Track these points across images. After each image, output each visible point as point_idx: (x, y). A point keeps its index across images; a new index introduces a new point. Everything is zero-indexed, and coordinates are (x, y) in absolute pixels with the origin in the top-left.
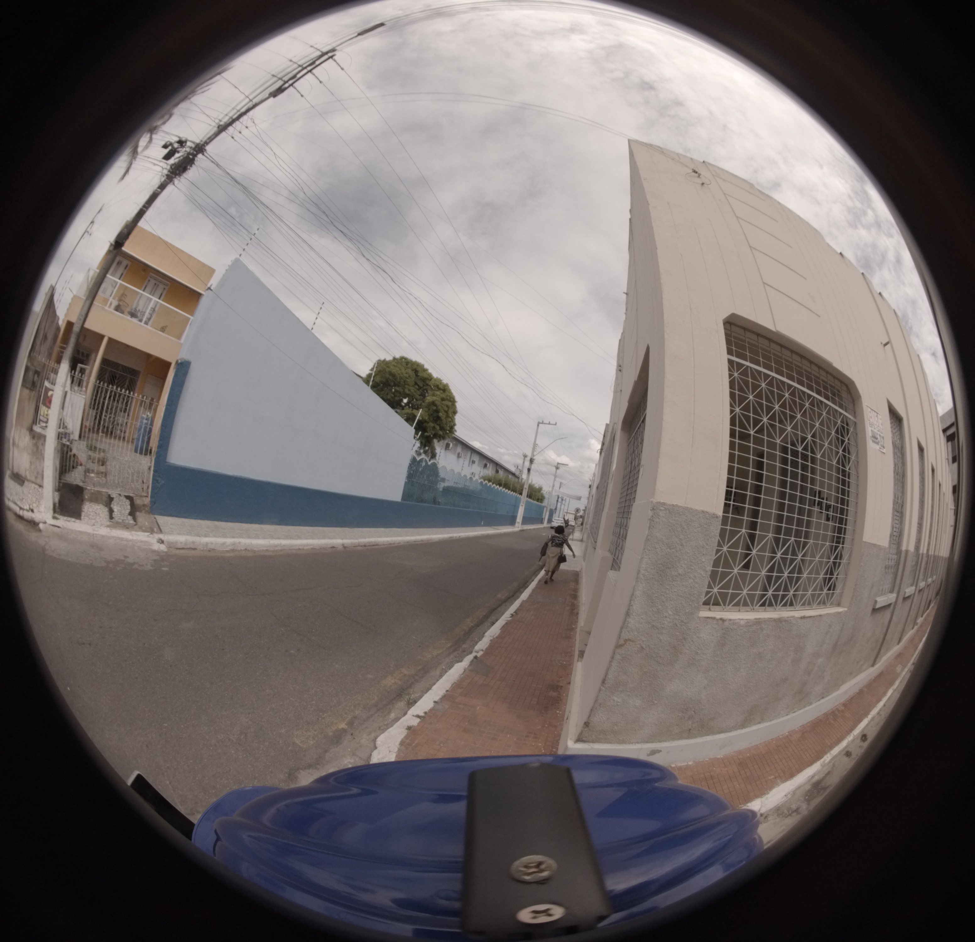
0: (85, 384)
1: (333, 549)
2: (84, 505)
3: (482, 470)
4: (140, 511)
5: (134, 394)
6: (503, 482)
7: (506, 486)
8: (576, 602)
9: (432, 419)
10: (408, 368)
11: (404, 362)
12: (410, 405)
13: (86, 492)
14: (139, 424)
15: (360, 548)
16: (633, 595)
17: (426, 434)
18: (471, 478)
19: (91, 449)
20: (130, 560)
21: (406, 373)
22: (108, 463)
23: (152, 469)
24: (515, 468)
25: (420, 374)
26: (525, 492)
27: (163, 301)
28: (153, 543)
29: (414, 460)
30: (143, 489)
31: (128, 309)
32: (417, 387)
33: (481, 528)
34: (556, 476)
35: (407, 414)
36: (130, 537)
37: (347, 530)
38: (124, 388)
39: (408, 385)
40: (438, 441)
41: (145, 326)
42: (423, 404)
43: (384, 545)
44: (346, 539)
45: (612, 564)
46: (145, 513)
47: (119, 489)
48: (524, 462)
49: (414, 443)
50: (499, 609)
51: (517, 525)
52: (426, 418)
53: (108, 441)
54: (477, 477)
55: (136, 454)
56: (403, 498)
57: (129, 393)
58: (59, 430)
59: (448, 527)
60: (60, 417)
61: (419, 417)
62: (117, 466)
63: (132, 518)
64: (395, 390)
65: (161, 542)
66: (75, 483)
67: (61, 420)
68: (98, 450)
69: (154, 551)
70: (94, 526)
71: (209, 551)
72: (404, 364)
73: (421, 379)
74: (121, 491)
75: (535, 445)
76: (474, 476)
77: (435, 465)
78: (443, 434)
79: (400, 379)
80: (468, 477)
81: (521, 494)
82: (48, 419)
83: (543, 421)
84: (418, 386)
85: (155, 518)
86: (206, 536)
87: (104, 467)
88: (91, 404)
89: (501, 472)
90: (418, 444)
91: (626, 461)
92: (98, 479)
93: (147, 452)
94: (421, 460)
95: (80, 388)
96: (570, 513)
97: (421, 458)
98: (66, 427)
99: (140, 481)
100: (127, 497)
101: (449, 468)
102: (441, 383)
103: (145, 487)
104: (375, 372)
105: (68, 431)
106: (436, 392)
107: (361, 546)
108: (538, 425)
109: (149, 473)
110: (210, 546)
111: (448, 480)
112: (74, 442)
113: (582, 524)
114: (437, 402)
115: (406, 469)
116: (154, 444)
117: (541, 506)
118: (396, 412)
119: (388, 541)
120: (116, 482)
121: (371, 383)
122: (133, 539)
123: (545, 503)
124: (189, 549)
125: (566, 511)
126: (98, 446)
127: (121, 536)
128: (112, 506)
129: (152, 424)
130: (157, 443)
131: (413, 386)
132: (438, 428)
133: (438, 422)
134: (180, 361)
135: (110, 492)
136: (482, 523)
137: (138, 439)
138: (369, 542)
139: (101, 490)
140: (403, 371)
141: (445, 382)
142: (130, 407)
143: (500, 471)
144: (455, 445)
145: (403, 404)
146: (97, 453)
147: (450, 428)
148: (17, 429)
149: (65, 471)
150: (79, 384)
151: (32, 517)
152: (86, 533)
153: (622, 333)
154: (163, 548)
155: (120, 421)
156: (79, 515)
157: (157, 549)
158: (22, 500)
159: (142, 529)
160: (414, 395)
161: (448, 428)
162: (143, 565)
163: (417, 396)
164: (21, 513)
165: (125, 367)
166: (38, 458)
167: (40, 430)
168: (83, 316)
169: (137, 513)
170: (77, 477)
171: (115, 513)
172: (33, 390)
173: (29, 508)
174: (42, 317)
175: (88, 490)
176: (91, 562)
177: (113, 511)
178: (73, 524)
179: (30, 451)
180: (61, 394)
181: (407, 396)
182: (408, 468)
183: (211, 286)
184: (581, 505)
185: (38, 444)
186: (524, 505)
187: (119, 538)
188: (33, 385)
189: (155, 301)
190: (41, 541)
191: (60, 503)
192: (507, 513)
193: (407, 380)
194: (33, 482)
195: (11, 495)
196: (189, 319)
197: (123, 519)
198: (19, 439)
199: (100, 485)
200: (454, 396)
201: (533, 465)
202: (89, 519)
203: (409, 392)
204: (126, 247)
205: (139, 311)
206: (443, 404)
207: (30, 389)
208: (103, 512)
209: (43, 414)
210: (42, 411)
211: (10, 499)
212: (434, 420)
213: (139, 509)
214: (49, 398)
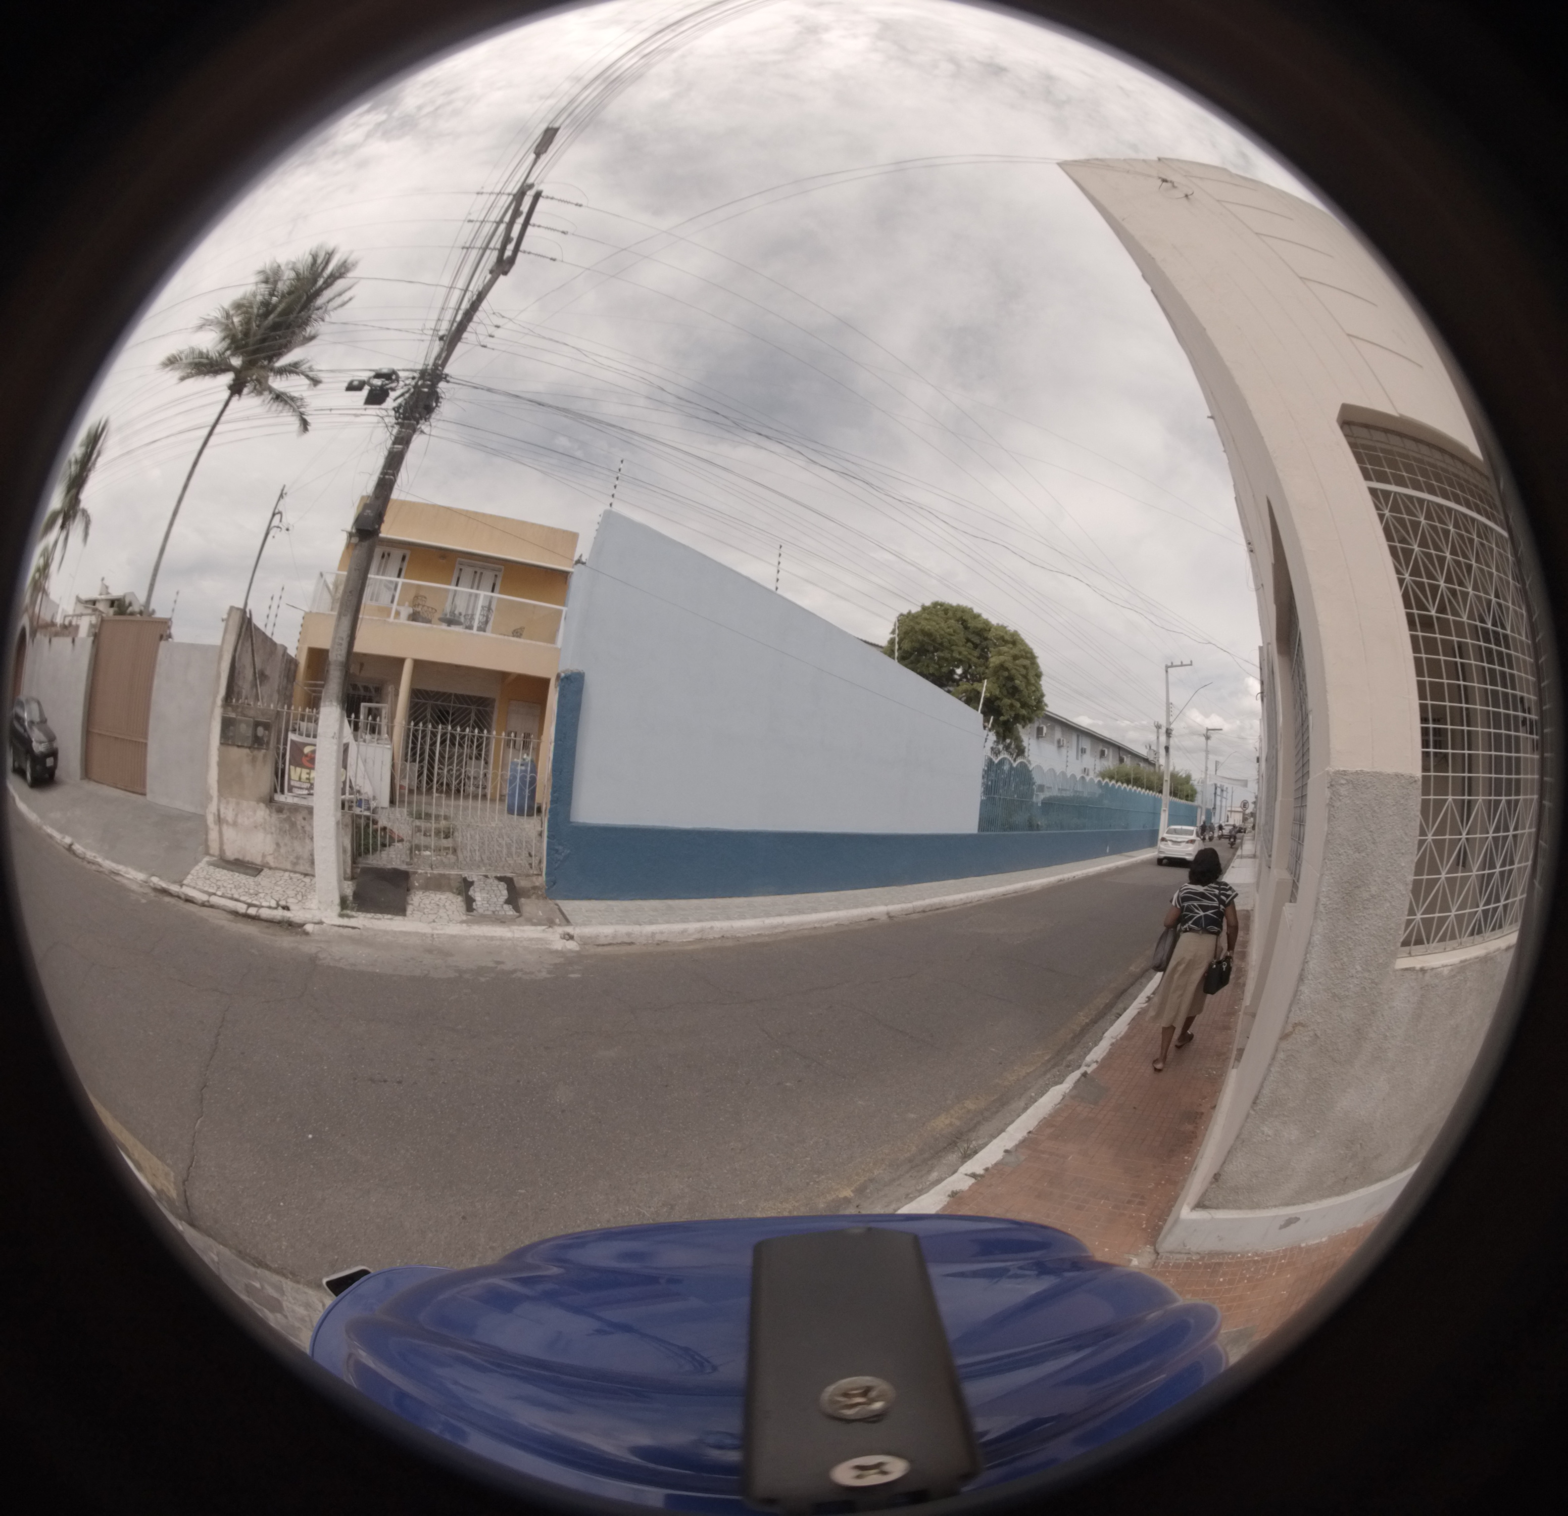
0: (384, 729)
1: (872, 922)
2: (412, 896)
3: (1098, 762)
4: (529, 897)
5: (489, 732)
6: (1132, 776)
7: (1137, 782)
9: (1005, 692)
10: (949, 618)
11: (941, 610)
12: (969, 676)
13: (411, 879)
14: (509, 773)
15: (915, 916)
16: (1310, 942)
17: (1002, 718)
18: (1083, 778)
19: (419, 817)
20: (508, 966)
21: (949, 628)
22: (456, 834)
23: (545, 834)
24: (1147, 750)
25: (972, 624)
26: (1166, 788)
27: (500, 593)
28: (552, 941)
29: (990, 763)
30: (530, 864)
31: (438, 615)
32: (969, 644)
33: (1106, 858)
34: (1207, 752)
35: (966, 691)
36: (508, 935)
37: (895, 890)
38: (469, 726)
39: (956, 645)
40: (1024, 727)
41: (481, 633)
42: (987, 671)
43: (954, 906)
44: (893, 904)
46: (538, 898)
47: (484, 869)
48: (1158, 738)
49: (985, 736)
50: (1132, 989)
52: (997, 692)
53: (452, 802)
54: (1092, 775)
55: (510, 816)
56: (981, 828)
57: (481, 731)
58: (343, 797)
59: (1056, 864)
60: (343, 779)
61: (985, 693)
62: (477, 837)
63: (511, 907)
64: (939, 657)
65: (571, 937)
66: (389, 866)
67: (344, 783)
68: (433, 818)
69: (557, 951)
70: (435, 924)
71: (658, 944)
72: (941, 613)
73: (974, 633)
74: (487, 870)
75: (1169, 705)
76: (1088, 775)
77: (1023, 766)
78: (1028, 713)
79: (942, 639)
80: (1078, 777)
81: (1161, 792)
82: (312, 785)
83: (1172, 663)
84: (973, 643)
85: (557, 905)
86: (651, 923)
87: (450, 840)
88: (406, 754)
89: (1128, 760)
90: (992, 737)
92: (438, 857)
93: (534, 810)
94: (1002, 762)
95: (376, 736)
96: (1235, 811)
97: (1000, 757)
98: (359, 792)
99: (525, 854)
100: (500, 879)
101: (1046, 768)
102: (1006, 632)
103: (535, 861)
104: (898, 635)
105: (363, 797)
106: (1001, 648)
107: (919, 912)
108: (1167, 672)
109: (541, 842)
110: (658, 937)
111: (1049, 788)
112: (380, 811)
113: (1254, 827)
114: (1007, 665)
115: (979, 781)
116: (543, 796)
117: (1191, 806)
118: (949, 692)
119: (961, 900)
120: (477, 858)
121: (896, 654)
122: (513, 937)
123: (1198, 801)
124: (620, 944)
125: (1229, 809)
126: (433, 811)
127: (490, 935)
128: (471, 893)
129: (534, 769)
130: (550, 797)
131: (966, 646)
132: (1018, 705)
133: (1017, 697)
134: (563, 675)
135: (465, 874)
136: (1108, 851)
137: (512, 795)
138: (931, 905)
139: (447, 872)
140: (943, 625)
141: (1011, 628)
142: (487, 751)
143: (1125, 760)
144: (1051, 728)
145: (957, 677)
146: (433, 821)
147: (1037, 703)
148: (228, 803)
149: (367, 851)
150: (373, 731)
151: (283, 917)
152: (417, 934)
153: (1235, 486)
154: (572, 945)
155: (472, 773)
156: (400, 909)
157: (560, 948)
158: (256, 895)
159: (531, 922)
160: (969, 659)
161: (1034, 703)
162: (532, 973)
163: (974, 660)
164: (252, 911)
165: (462, 696)
166: (296, 838)
167: (296, 800)
168: (342, 639)
169: (523, 900)
170: (392, 858)
171: (479, 903)
172: (259, 749)
173: (278, 905)
174: (235, 650)
175: (421, 874)
176: (426, 972)
177: (474, 901)
178: (388, 922)
179: (273, 829)
180: (335, 747)
181: (960, 663)
182: (983, 777)
183: (581, 556)
184: (1250, 793)
185: (293, 819)
186: (1167, 809)
187: (486, 937)
188: (257, 742)
189: (485, 596)
190: (308, 948)
191: (356, 895)
192: (1144, 827)
193: (953, 638)
194: (286, 870)
195: (219, 888)
196: (560, 612)
197: (494, 909)
198: (236, 815)
199: (444, 865)
200: (1031, 649)
201: (1171, 739)
202: (424, 914)
203: (960, 657)
204: (387, 531)
205: (460, 614)
206: (1017, 665)
207: (249, 748)
208: (452, 902)
209: (297, 779)
210: (295, 773)
211: (215, 894)
212: (1008, 692)
213: (526, 893)
214: (306, 756)
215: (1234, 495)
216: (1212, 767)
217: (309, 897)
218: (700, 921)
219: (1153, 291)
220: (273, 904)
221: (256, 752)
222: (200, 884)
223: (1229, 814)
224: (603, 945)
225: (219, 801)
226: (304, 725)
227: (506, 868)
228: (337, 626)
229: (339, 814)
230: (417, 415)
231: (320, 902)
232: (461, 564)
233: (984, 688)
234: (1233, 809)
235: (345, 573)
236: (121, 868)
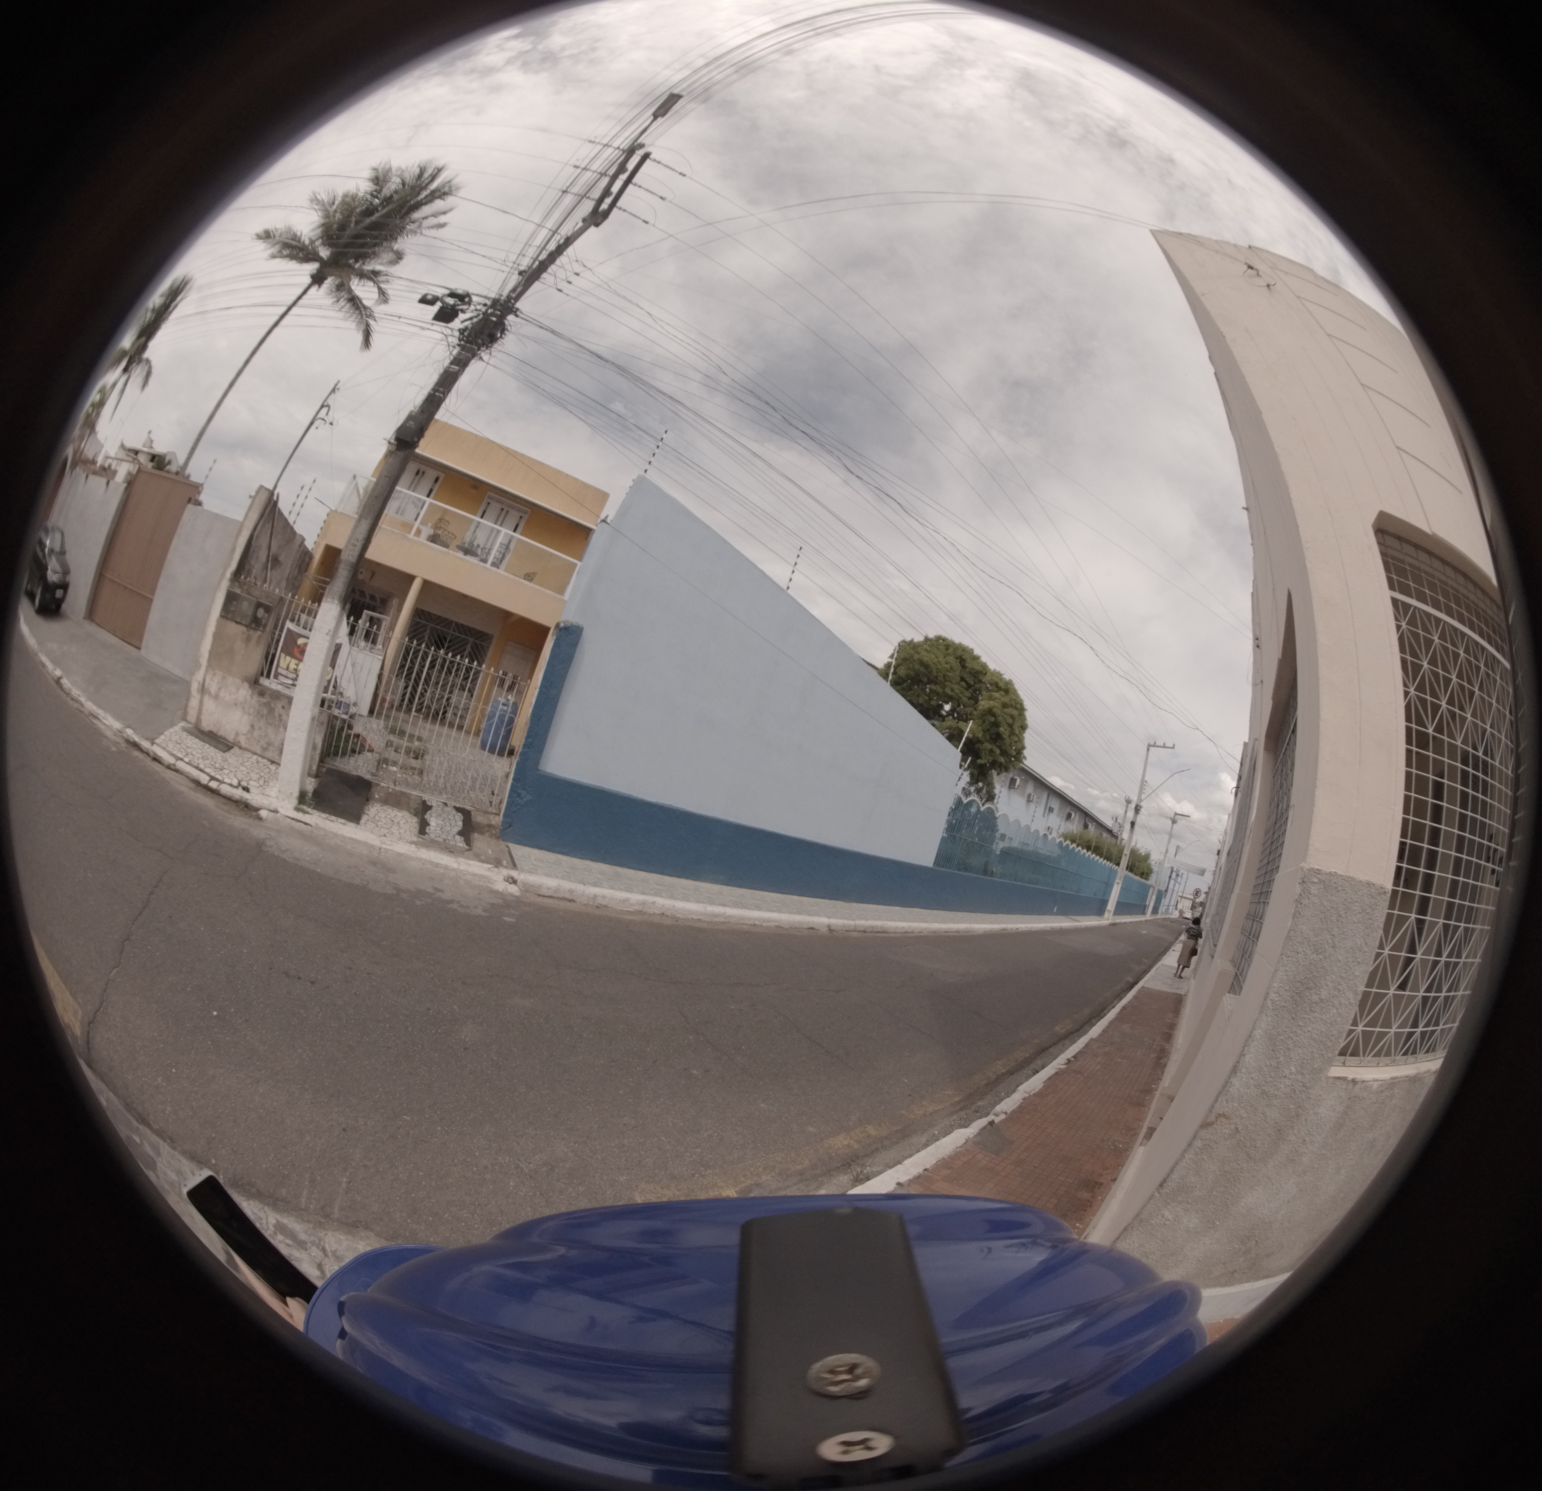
0: (380, 639)
1: (811, 931)
2: (370, 807)
3: (1063, 823)
4: (482, 833)
5: (480, 665)
6: (1094, 844)
7: (1097, 850)
8: (1167, 1046)
9: (988, 737)
10: (948, 655)
11: (941, 645)
12: (956, 715)
13: (373, 790)
14: (489, 709)
15: (855, 934)
16: (1250, 1036)
17: (979, 761)
18: (1045, 835)
19: (393, 731)
20: (447, 896)
21: (947, 663)
22: (428, 757)
23: (512, 776)
24: (1113, 822)
25: (969, 664)
26: (1124, 862)
27: (521, 534)
28: (495, 881)
29: (959, 802)
30: (491, 802)
31: (457, 542)
32: (963, 684)
33: (1052, 917)
34: (1171, 835)
35: (949, 728)
36: (455, 865)
37: (840, 905)
38: (461, 655)
39: (950, 682)
40: (998, 774)
41: (494, 569)
42: (975, 713)
43: (894, 933)
44: (837, 918)
45: (1233, 984)
46: (491, 836)
47: (445, 796)
48: (1126, 812)
49: (960, 775)
50: (1052, 1050)
51: (1106, 915)
52: (980, 735)
53: (428, 725)
54: (1054, 834)
55: (482, 752)
56: (936, 863)
57: (471, 662)
58: (325, 695)
60: (328, 678)
61: (968, 733)
62: (446, 764)
63: (463, 839)
64: (930, 690)
65: (514, 882)
66: (354, 773)
67: (329, 682)
68: (407, 735)
69: (496, 893)
70: (385, 838)
71: (598, 907)
72: (942, 648)
73: (970, 673)
74: (448, 799)
75: (1143, 783)
76: (1050, 834)
77: (991, 812)
78: (1006, 762)
79: (937, 672)
80: (1041, 834)
81: (1118, 864)
82: (297, 676)
83: (1155, 743)
84: (966, 683)
85: (508, 847)
86: (595, 885)
87: (419, 761)
88: (395, 666)
89: (1092, 827)
90: (966, 777)
91: (1270, 806)
92: (404, 775)
93: (506, 751)
94: (970, 803)
95: (370, 644)
96: (1186, 898)
97: (969, 799)
98: (341, 694)
99: (488, 791)
100: (458, 810)
101: (1012, 818)
102: (1001, 679)
103: (495, 800)
104: (896, 659)
105: (345, 700)
106: (993, 693)
107: (858, 931)
108: (1148, 750)
109: (506, 782)
110: (599, 901)
111: (1011, 839)
112: (357, 717)
114: (997, 711)
115: (945, 817)
116: (518, 739)
117: (1145, 885)
118: (933, 725)
119: (903, 928)
120: (441, 785)
121: (890, 677)
122: (458, 869)
123: (1152, 881)
124: (561, 899)
125: (1180, 894)
126: (409, 729)
127: (436, 861)
128: (427, 816)
129: (514, 712)
130: (524, 740)
131: (959, 684)
132: (998, 751)
133: (998, 744)
134: (562, 625)
135: (426, 797)
136: (1055, 910)
137: (488, 732)
138: (872, 927)
139: (409, 791)
140: (941, 659)
141: (1007, 677)
142: (472, 685)
143: (1090, 826)
144: (1025, 782)
145: (944, 713)
146: (406, 739)
147: (1017, 754)
148: (214, 675)
149: (336, 754)
150: (367, 636)
151: (241, 797)
152: (365, 844)
153: (1254, 581)
154: (513, 889)
155: (454, 700)
156: (355, 817)
157: (501, 890)
158: (221, 770)
159: (478, 857)
160: (961, 698)
161: (1014, 753)
162: (468, 907)
163: (965, 699)
164: (213, 785)
165: (463, 626)
166: (271, 724)
167: (279, 688)
168: (357, 540)
169: (476, 835)
170: (359, 766)
171: (432, 828)
172: (255, 629)
173: (239, 784)
174: (255, 529)
175: (383, 787)
176: (365, 883)
177: (428, 825)
178: (341, 826)
179: (252, 711)
180: (327, 644)
181: (948, 699)
182: (949, 815)
183: (607, 517)
184: (1203, 883)
185: (273, 705)
186: (1121, 882)
187: (431, 863)
188: (255, 623)
189: (506, 534)
190: (258, 832)
191: (316, 793)
192: (1095, 894)
193: (950, 674)
194: (255, 753)
195: (187, 755)
196: (575, 565)
197: (445, 837)
198: (220, 689)
199: (407, 784)
200: (1022, 700)
201: (1139, 815)
202: (377, 826)
203: (952, 694)
204: (424, 449)
205: (478, 546)
206: (1005, 713)
207: (246, 626)
208: (407, 822)
209: (285, 667)
210: (284, 661)
211: (182, 759)
212: (991, 738)
213: (481, 829)
214: (299, 647)
215: (1250, 590)
216: (1172, 851)
217: (271, 784)
218: (643, 893)
219: (1216, 374)
220: (235, 782)
221: (251, 632)
222: (170, 747)
223: (1179, 899)
224: (544, 896)
225: (207, 671)
226: (304, 617)
227: (466, 801)
228: (356, 527)
229: (317, 709)
230: (480, 341)
231: (280, 791)
232: (490, 498)
233: (968, 728)
234: (1184, 895)
235: (374, 480)
236: (101, 713)
